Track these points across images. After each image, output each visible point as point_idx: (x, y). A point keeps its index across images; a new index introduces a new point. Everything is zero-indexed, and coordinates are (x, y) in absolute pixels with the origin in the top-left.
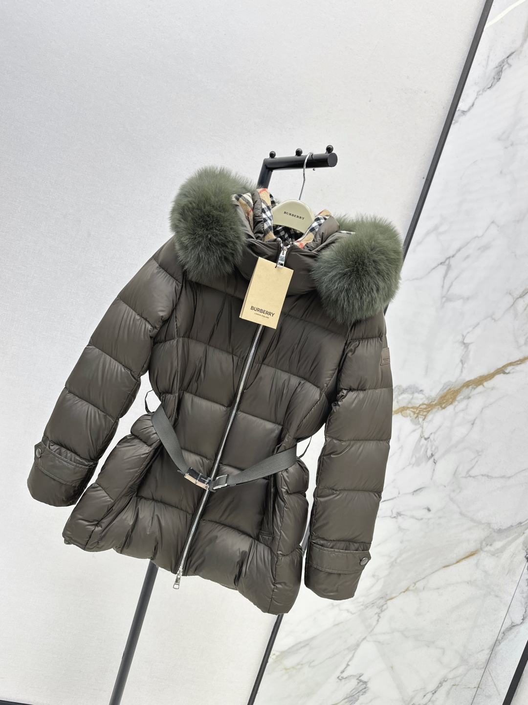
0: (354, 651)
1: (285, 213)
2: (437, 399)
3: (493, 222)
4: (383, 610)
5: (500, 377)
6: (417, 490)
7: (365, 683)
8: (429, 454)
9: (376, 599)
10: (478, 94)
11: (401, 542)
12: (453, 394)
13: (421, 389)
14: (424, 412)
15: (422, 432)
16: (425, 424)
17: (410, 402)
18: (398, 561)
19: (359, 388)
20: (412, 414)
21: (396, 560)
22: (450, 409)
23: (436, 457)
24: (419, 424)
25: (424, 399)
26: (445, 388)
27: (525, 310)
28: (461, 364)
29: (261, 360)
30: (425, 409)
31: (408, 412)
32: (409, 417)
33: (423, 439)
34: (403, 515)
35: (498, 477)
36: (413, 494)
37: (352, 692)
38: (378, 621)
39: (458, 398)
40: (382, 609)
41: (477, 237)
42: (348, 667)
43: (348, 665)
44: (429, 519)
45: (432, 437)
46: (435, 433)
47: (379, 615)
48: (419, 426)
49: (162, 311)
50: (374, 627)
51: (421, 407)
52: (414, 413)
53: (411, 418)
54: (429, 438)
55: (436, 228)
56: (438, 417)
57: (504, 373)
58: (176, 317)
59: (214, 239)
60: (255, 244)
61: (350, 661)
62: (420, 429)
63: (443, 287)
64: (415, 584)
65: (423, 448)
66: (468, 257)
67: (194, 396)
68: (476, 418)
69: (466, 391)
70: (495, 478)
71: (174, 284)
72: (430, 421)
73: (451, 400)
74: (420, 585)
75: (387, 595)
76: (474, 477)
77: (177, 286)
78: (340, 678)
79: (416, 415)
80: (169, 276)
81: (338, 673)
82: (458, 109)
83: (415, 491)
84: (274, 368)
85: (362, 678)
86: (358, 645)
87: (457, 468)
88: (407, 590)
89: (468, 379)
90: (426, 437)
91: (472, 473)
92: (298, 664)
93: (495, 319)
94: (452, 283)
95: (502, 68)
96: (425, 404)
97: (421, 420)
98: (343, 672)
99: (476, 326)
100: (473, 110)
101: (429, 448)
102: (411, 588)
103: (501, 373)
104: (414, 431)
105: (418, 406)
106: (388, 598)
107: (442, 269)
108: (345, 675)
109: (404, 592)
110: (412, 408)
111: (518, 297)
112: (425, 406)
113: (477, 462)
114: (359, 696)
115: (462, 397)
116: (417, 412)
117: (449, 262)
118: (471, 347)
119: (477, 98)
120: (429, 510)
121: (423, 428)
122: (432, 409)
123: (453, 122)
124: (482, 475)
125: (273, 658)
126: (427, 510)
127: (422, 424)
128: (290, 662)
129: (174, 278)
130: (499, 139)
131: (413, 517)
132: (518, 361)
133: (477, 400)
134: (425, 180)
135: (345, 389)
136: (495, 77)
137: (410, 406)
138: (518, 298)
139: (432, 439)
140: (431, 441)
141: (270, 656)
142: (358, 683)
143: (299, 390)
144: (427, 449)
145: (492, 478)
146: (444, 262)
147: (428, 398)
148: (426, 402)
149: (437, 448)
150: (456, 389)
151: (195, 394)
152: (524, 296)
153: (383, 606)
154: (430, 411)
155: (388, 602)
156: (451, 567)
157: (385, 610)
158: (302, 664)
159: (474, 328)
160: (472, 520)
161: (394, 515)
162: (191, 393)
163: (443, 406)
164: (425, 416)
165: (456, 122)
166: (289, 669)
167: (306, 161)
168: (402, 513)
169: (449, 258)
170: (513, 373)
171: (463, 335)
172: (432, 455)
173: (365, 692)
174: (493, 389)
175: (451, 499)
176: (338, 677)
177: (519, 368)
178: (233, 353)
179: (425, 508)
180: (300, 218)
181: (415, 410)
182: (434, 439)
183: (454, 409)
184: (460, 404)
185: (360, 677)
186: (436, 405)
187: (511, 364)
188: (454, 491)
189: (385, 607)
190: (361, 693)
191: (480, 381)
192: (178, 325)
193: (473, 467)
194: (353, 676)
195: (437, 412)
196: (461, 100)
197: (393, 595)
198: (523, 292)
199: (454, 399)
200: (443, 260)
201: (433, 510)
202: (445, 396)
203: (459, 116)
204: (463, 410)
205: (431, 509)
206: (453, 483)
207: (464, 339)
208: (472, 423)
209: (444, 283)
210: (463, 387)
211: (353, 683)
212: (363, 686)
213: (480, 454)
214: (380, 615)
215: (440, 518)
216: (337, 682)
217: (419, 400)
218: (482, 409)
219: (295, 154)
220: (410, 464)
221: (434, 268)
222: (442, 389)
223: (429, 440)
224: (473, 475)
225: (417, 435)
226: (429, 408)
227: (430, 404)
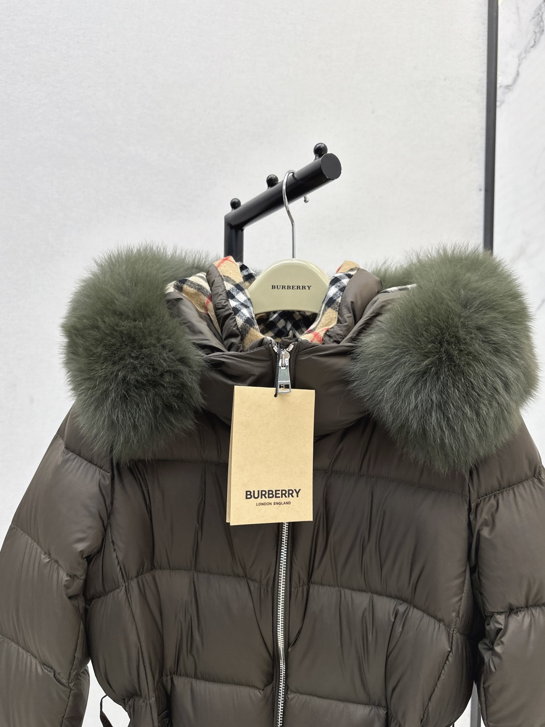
1: (273, 287)
10: (520, 59)
19: (530, 603)
29: (304, 577)
49: (81, 540)
58: (113, 542)
59: (131, 377)
60: (223, 362)
67: (194, 681)
71: (97, 476)
77: (102, 479)
80: (85, 462)
82: (498, 86)
84: (334, 586)
95: (542, 17)
100: (520, 80)
119: (520, 64)
123: (498, 104)
129: (96, 465)
135: (500, 613)
136: (536, 31)
143: (398, 629)
151: (196, 677)
162: (187, 675)
165: (503, 102)
167: (284, 187)
178: (246, 577)
180: (304, 287)
192: (120, 558)
196: (499, 73)
203: (504, 94)
219: (267, 185)
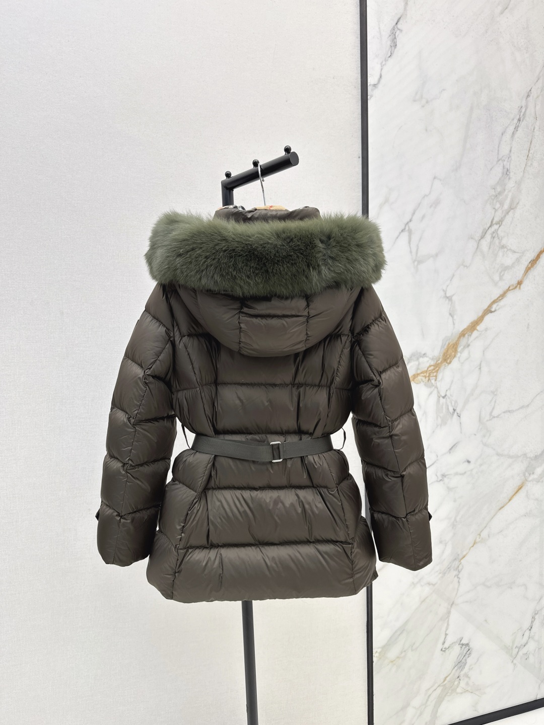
0: (447, 619)
2: (441, 357)
3: (435, 178)
4: (460, 570)
5: (488, 318)
6: (452, 448)
7: (467, 645)
8: (451, 409)
9: (450, 563)
10: (382, 66)
11: (455, 501)
12: (453, 347)
13: (423, 353)
14: (434, 373)
15: (438, 392)
16: (438, 384)
17: (418, 369)
18: (458, 519)
20: (424, 378)
21: (455, 520)
22: (455, 363)
23: (458, 410)
24: (433, 386)
25: (430, 361)
26: (445, 345)
27: (489, 248)
28: (451, 318)
30: (434, 369)
31: (419, 378)
32: (422, 382)
33: (441, 398)
34: (447, 475)
35: (519, 409)
36: (450, 452)
37: (459, 658)
38: (459, 582)
39: (459, 349)
40: (458, 570)
41: (425, 196)
42: (447, 636)
43: (446, 635)
44: (472, 470)
45: (448, 394)
46: (450, 389)
47: (457, 576)
48: (434, 388)
50: (458, 590)
51: (430, 369)
52: (425, 377)
53: (424, 383)
54: (446, 395)
55: (386, 201)
56: (447, 374)
57: (491, 312)
61: (447, 630)
62: (436, 389)
63: (411, 252)
64: (480, 535)
65: (444, 407)
66: (423, 217)
68: (481, 362)
69: (463, 341)
70: (516, 410)
72: (442, 379)
73: (453, 353)
74: (484, 534)
75: (458, 555)
76: (497, 417)
78: (443, 649)
79: (427, 378)
81: (440, 646)
82: (369, 84)
83: (450, 449)
85: (464, 642)
86: (449, 613)
87: (480, 414)
88: (475, 543)
89: (461, 330)
90: (443, 395)
91: (495, 413)
92: (402, 653)
93: (466, 266)
94: (418, 246)
95: (395, 35)
96: (431, 366)
97: (433, 381)
98: (444, 643)
99: (452, 278)
100: (382, 81)
101: (449, 404)
102: (478, 540)
103: (488, 314)
104: (431, 393)
105: (426, 369)
106: (460, 557)
107: (405, 235)
108: (446, 645)
109: (473, 546)
110: (422, 373)
111: (480, 238)
112: (432, 368)
113: (495, 402)
114: (466, 660)
115: (462, 347)
116: (427, 375)
117: (409, 227)
118: (454, 298)
119: (382, 69)
120: (469, 462)
121: (437, 388)
122: (439, 368)
123: (369, 97)
124: (504, 412)
125: (376, 657)
126: (467, 463)
127: (435, 385)
128: (393, 653)
130: (415, 101)
131: (456, 474)
132: (499, 297)
133: (476, 345)
134: (361, 159)
136: (392, 45)
137: (419, 372)
138: (480, 240)
139: (449, 396)
140: (449, 398)
141: (373, 655)
142: (461, 648)
144: (448, 406)
145: (514, 411)
146: (405, 229)
147: (433, 359)
148: (432, 363)
149: (456, 402)
150: (454, 341)
152: (484, 236)
153: (458, 567)
154: (438, 370)
155: (462, 561)
156: (505, 507)
157: (462, 569)
158: (405, 651)
159: (451, 280)
160: (510, 457)
161: (440, 478)
163: (448, 361)
164: (436, 376)
165: (372, 96)
166: (394, 661)
168: (446, 474)
169: (408, 223)
170: (499, 309)
171: (444, 290)
172: (454, 410)
173: (470, 654)
174: (486, 330)
175: (485, 445)
176: (442, 650)
177: (502, 303)
179: (465, 462)
181: (425, 374)
182: (451, 395)
183: (459, 361)
184: (463, 355)
185: (461, 641)
186: (441, 363)
187: (494, 302)
188: (484, 436)
189: (460, 568)
190: (467, 656)
191: (473, 326)
193: (493, 408)
194: (454, 642)
195: (444, 369)
196: (368, 75)
197: (464, 553)
198: (482, 233)
199: (456, 351)
200: (403, 227)
201: (472, 461)
202: (447, 351)
203: (372, 90)
204: (467, 359)
205: (470, 460)
206: (481, 429)
207: (446, 294)
208: (479, 367)
209: (410, 248)
210: (460, 337)
211: (457, 649)
212: (466, 648)
213: (495, 393)
214: (459, 576)
215: (481, 465)
216: (442, 654)
217: (426, 363)
218: (484, 351)
219: (253, 166)
220: (437, 426)
221: (397, 238)
222: (442, 346)
223: (447, 397)
224: (496, 416)
225: (434, 397)
226: (437, 367)
227: (436, 364)
